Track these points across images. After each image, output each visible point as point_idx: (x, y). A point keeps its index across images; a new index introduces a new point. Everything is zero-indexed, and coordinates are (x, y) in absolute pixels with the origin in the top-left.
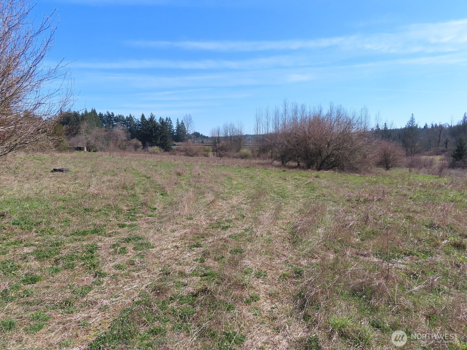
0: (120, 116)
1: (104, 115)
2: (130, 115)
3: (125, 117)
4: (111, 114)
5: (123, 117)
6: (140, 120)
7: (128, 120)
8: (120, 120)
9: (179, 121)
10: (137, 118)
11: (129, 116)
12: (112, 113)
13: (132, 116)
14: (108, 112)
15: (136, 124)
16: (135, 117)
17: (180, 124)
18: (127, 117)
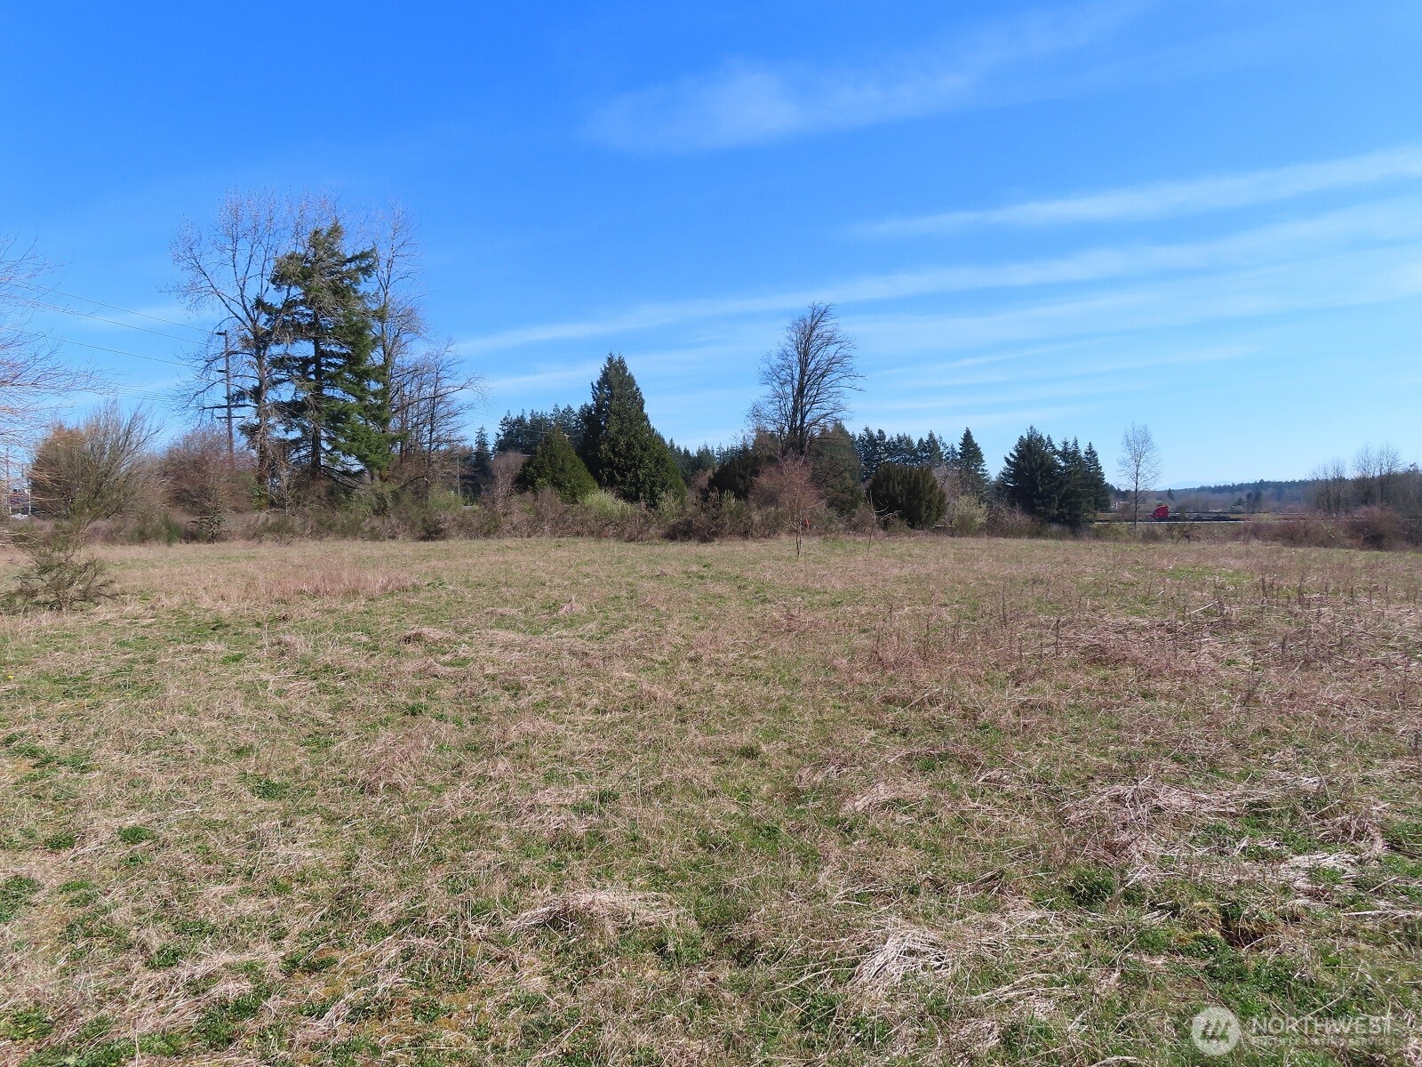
0: (900, 440)
1: (857, 438)
2: (931, 436)
3: (916, 442)
4: (876, 433)
5: (909, 442)
6: (958, 449)
7: (924, 450)
8: (901, 449)
9: (1079, 445)
10: (949, 444)
11: (926, 439)
12: (880, 432)
13: (936, 437)
14: (867, 430)
15: (948, 458)
16: (944, 441)
17: (1083, 454)
18: (921, 441)
